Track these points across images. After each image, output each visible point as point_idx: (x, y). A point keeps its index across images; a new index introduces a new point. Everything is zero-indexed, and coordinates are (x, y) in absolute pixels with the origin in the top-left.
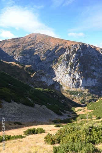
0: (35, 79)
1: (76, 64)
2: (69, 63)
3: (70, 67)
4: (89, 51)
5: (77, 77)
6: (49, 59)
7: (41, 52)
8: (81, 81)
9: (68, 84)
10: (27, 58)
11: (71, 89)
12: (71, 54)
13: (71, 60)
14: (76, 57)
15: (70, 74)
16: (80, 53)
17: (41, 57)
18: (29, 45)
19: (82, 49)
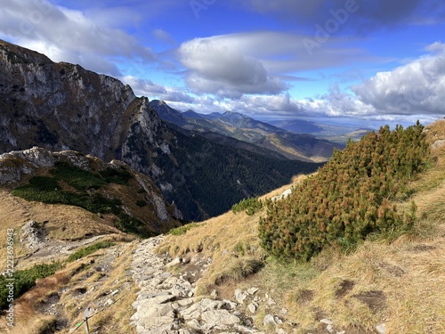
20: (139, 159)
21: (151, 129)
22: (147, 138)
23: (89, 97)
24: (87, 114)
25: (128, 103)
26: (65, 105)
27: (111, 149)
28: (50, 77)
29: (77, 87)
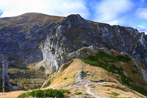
2: (54, 37)
3: (54, 42)
4: (79, 22)
6: (37, 37)
7: (28, 29)
10: (6, 36)
13: (56, 33)
14: (62, 29)
15: (53, 51)
16: (67, 25)
19: (70, 20)
21: (145, 44)
23: (121, 35)
24: (121, 40)
25: (136, 35)
26: (114, 38)
27: (129, 52)
28: (109, 30)
29: (118, 32)
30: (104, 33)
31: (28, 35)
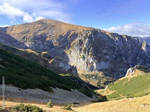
0: (53, 65)
1: (89, 49)
2: (82, 47)
3: (84, 51)
4: (100, 36)
5: (91, 60)
6: (62, 45)
7: (53, 38)
8: (95, 65)
9: (82, 68)
10: (39, 44)
11: (86, 73)
12: (83, 39)
13: (84, 45)
14: (89, 42)
15: (84, 58)
16: (92, 38)
17: (54, 43)
18: (39, 31)
19: (94, 35)
20: (143, 61)
21: (147, 52)
22: (146, 55)
24: (128, 48)
25: (140, 44)
26: (123, 46)
27: (134, 57)
28: (120, 40)
29: (126, 41)
30: (116, 43)
31: (55, 43)
